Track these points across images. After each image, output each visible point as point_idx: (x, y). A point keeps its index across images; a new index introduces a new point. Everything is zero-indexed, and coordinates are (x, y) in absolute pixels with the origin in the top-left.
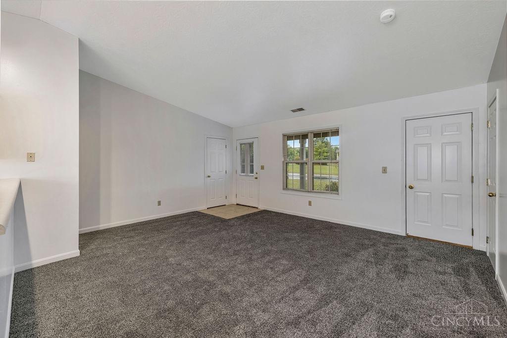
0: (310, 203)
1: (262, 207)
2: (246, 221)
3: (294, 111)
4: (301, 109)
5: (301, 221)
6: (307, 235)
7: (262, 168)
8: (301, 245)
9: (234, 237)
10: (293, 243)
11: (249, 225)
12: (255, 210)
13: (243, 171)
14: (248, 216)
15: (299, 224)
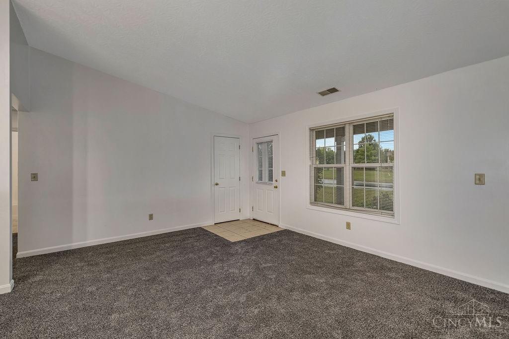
0: (348, 226)
1: (283, 226)
2: (255, 247)
3: (323, 94)
4: (333, 90)
5: (334, 252)
6: (340, 280)
7: (284, 174)
8: (327, 302)
9: (227, 277)
10: (315, 299)
11: (257, 255)
12: (274, 230)
13: (261, 178)
14: (261, 238)
15: (330, 256)
